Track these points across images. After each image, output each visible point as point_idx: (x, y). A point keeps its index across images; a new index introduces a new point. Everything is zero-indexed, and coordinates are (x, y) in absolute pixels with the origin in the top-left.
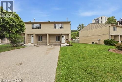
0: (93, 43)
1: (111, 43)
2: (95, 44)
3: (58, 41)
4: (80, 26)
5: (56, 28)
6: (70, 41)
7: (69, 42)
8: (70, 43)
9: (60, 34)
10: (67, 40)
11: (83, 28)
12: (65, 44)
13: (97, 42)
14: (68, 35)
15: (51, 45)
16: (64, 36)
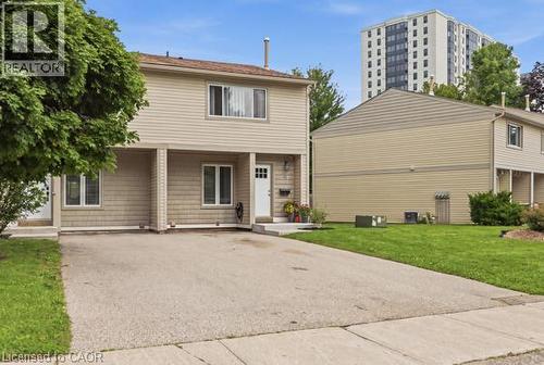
0: (411, 217)
1: (503, 211)
2: (424, 222)
3: (217, 204)
5: (218, 111)
10: (284, 193)
12: (275, 220)
13: (433, 212)
15: (173, 230)
16: (263, 167)
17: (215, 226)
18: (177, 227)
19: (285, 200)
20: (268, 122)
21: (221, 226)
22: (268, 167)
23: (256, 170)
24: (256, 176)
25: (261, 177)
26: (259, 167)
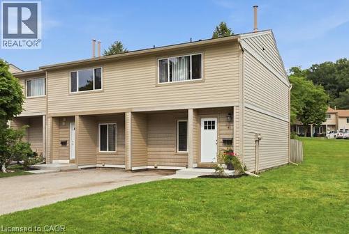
20: (203, 81)
23: (206, 123)
24: (205, 128)
25: (209, 128)
26: (208, 120)
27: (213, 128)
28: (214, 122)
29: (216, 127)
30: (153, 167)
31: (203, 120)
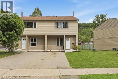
0: (114, 49)
3: (60, 46)
4: (98, 17)
5: (57, 27)
6: (77, 45)
7: (77, 47)
8: (78, 49)
9: (64, 36)
10: (73, 44)
11: (103, 22)
12: (71, 49)
14: (74, 36)
15: (50, 51)
16: (68, 38)
17: (59, 51)
18: (51, 51)
19: (73, 45)
20: (68, 29)
21: (60, 50)
22: (70, 38)
23: (67, 39)
24: (67, 40)
25: (68, 40)
26: (67, 38)
27: (69, 40)
28: (69, 39)
29: (70, 40)
30: (49, 51)
31: (66, 38)
